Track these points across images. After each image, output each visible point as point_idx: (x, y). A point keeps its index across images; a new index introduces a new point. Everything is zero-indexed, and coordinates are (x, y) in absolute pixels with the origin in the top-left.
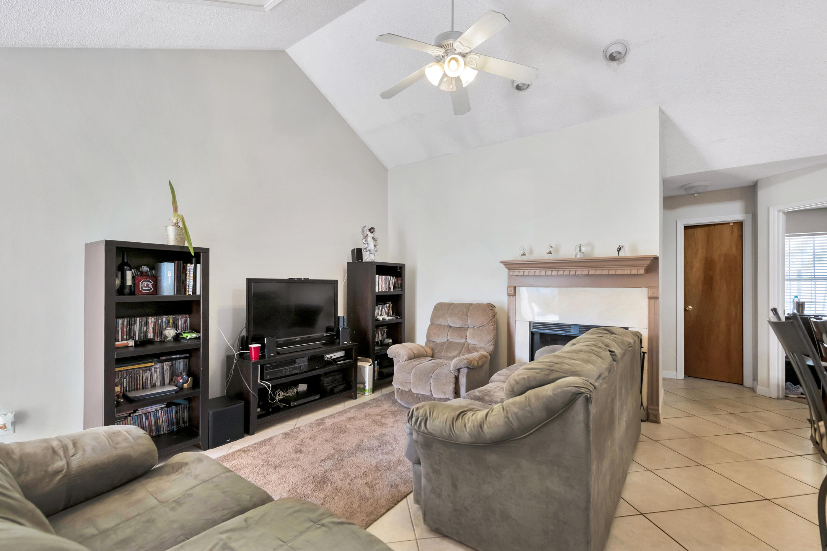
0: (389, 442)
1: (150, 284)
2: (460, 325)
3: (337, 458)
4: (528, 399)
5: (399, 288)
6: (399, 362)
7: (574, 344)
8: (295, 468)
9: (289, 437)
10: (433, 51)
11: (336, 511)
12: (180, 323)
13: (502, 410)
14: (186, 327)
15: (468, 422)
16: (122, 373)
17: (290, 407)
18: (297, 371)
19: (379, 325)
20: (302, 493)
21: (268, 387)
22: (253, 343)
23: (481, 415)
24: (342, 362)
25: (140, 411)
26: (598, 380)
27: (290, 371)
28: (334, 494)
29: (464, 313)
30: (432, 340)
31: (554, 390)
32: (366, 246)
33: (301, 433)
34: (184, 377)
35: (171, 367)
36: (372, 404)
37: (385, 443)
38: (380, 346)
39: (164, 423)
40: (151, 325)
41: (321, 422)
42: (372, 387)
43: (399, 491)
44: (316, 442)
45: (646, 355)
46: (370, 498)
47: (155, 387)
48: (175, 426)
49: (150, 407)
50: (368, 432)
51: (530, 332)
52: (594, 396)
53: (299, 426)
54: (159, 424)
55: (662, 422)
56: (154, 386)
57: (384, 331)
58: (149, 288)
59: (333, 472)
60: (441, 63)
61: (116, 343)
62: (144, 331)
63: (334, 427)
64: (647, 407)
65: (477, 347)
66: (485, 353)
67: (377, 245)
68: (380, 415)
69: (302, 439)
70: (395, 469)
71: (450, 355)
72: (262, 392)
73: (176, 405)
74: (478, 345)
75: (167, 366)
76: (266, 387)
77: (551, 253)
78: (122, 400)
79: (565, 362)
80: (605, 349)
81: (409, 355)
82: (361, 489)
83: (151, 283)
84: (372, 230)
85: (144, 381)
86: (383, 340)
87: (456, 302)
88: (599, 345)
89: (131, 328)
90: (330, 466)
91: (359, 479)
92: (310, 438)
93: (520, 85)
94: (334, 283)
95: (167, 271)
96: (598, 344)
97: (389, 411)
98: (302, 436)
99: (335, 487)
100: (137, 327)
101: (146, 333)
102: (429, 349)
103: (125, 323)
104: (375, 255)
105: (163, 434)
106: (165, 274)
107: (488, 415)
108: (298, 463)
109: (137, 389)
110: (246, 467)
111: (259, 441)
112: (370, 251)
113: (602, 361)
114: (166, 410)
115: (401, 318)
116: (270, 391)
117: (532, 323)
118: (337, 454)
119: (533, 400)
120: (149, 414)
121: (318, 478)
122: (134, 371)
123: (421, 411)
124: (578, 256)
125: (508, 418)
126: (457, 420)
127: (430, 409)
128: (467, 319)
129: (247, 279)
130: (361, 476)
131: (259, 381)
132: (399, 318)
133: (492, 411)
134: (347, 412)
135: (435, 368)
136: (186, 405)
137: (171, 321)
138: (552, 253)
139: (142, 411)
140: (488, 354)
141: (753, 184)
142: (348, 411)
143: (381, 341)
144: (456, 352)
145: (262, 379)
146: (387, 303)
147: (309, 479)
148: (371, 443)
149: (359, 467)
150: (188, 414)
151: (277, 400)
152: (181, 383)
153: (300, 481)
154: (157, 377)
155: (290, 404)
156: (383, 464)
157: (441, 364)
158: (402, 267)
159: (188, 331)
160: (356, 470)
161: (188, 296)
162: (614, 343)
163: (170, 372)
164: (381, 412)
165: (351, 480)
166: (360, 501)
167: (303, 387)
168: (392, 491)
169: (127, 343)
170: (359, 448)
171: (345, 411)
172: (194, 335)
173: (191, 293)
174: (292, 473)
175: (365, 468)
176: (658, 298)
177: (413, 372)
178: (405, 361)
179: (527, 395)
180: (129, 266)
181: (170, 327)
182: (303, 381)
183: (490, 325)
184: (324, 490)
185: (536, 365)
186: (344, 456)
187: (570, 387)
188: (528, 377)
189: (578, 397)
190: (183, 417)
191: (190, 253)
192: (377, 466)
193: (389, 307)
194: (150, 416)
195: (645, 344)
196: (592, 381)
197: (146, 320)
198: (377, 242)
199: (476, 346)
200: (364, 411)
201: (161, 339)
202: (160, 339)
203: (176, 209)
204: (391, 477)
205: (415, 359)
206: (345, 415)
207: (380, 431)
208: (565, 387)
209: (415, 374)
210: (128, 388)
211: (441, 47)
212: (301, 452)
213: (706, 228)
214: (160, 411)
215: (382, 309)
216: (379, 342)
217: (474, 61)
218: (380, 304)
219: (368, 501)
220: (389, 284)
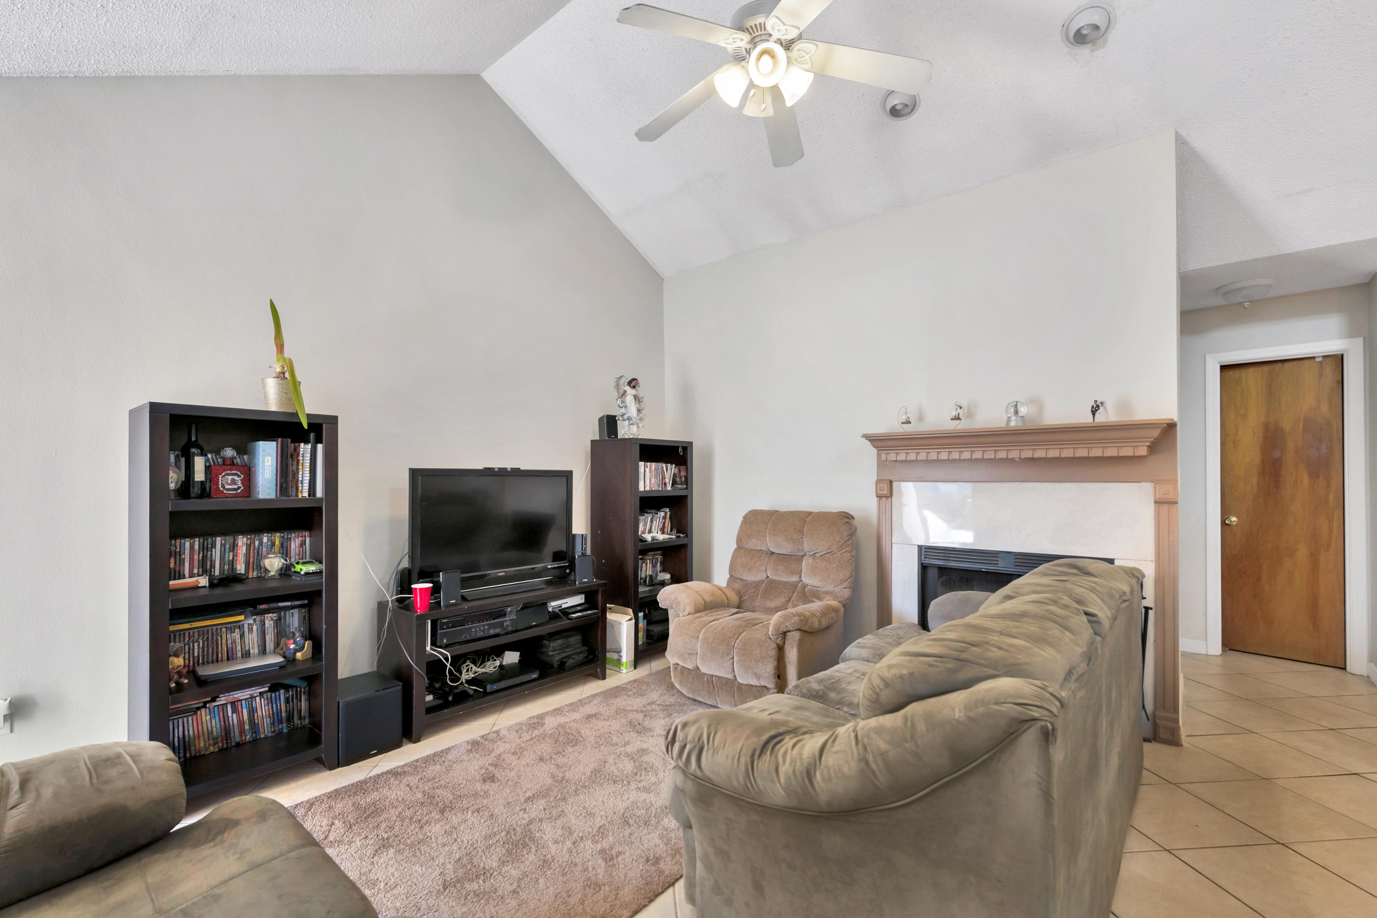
0: (652, 768)
1: (238, 479)
2: (789, 550)
3: (555, 795)
4: (909, 724)
5: (682, 484)
6: (678, 616)
7: (1009, 597)
8: (478, 812)
9: (477, 749)
10: (728, 39)
11: (538, 908)
12: (293, 546)
13: (853, 742)
14: (304, 554)
15: (784, 762)
16: (191, 633)
17: (486, 693)
18: (498, 631)
19: (646, 549)
20: (482, 865)
21: (444, 659)
22: (420, 581)
23: (812, 744)
24: (579, 614)
25: (223, 698)
26: (1066, 683)
27: (483, 631)
28: (539, 872)
29: (795, 529)
30: (739, 577)
31: (967, 708)
32: (623, 410)
33: (499, 743)
34: (298, 640)
35: (278, 622)
36: (631, 690)
37: (646, 769)
38: (649, 586)
39: (265, 720)
40: (242, 550)
41: (537, 722)
42: (633, 658)
43: (661, 872)
44: (523, 762)
45: (1151, 613)
46: (604, 885)
47: (250, 656)
48: (284, 725)
49: (240, 691)
50: (617, 745)
51: (920, 566)
52: (1059, 725)
53: (499, 728)
54: (256, 721)
55: (1184, 744)
56: (246, 655)
57: (657, 559)
58: (236, 487)
59: (544, 825)
60: (743, 63)
61: (171, 583)
62: (229, 560)
63: (559, 731)
64: (1154, 713)
65: (820, 591)
66: (834, 603)
67: (642, 410)
68: (642, 711)
69: (500, 755)
70: (658, 823)
71: (772, 604)
72: (435, 668)
73: (287, 687)
74: (822, 588)
75: (269, 621)
76: (441, 659)
77: (958, 419)
78: (186, 681)
79: (993, 642)
80: (1078, 609)
81: (695, 604)
82: (590, 863)
83: (239, 476)
84: (634, 383)
85: (230, 646)
86: (654, 575)
87: (782, 509)
88: (1063, 602)
89: (207, 556)
90: (540, 811)
91: (589, 842)
92: (514, 754)
93: (898, 107)
94: (567, 476)
95: (264, 456)
96: (1062, 599)
97: (658, 705)
98: (501, 747)
99: (542, 857)
100: (216, 554)
101: (232, 563)
102: (734, 593)
103: (197, 547)
104: (638, 427)
105: (264, 738)
106: (261, 461)
107: (826, 751)
108: (485, 802)
109: (217, 661)
110: (393, 807)
111: (425, 755)
112: (629, 419)
113: (1072, 637)
114: (269, 696)
115: (687, 536)
116: (448, 665)
117: (923, 548)
118: (557, 787)
119: (921, 727)
120: (239, 704)
121: (515, 835)
122: (212, 629)
123: (692, 731)
124: (1013, 424)
125: (867, 763)
126: (761, 757)
127: (709, 727)
128: (801, 540)
129: (410, 469)
130: (594, 836)
131: (428, 648)
132: (683, 537)
133: (834, 741)
134: (585, 703)
135: (741, 630)
136: (304, 688)
137: (277, 542)
138: (960, 419)
139: (225, 698)
140: (841, 604)
141: (1367, 281)
142: (588, 701)
143: (651, 576)
144: (782, 600)
145: (433, 643)
146: (662, 510)
147: (499, 836)
148: (621, 766)
149: (591, 815)
150: (307, 704)
151: (464, 681)
152: (292, 651)
153: (482, 839)
154: (252, 640)
155: (485, 689)
156: (636, 811)
157: (753, 622)
158: (687, 447)
159: (308, 560)
160: (586, 823)
161: (300, 499)
162: (1093, 596)
163: (276, 631)
164: (644, 706)
165: (574, 844)
166: (585, 889)
167: (512, 658)
168: (647, 870)
169: (197, 581)
170: (598, 776)
171: (581, 703)
172: (312, 568)
173: (306, 494)
174: (471, 822)
175: (603, 818)
176: (1176, 503)
177: (701, 636)
178: (689, 614)
179: (909, 715)
180: (199, 448)
181: (274, 553)
182: (512, 647)
183: (843, 551)
184: (523, 862)
185: (928, 646)
186: (568, 792)
187: (1005, 705)
188: (911, 674)
189: (1024, 728)
190: (299, 709)
191: (301, 424)
192: (626, 814)
193: (664, 518)
194: (240, 707)
195: (1149, 591)
196: (1054, 688)
197: (232, 540)
198: (643, 404)
199: (819, 589)
200: (615, 702)
201: (259, 574)
202: (257, 573)
203: (280, 348)
204: (649, 841)
205: (706, 612)
206: (581, 710)
207: (639, 743)
208: (993, 704)
209: (706, 639)
210: (201, 658)
211: (743, 31)
212: (493, 781)
213: (1266, 368)
214: (258, 699)
215: (652, 521)
216: (648, 579)
217: (807, 57)
218: (648, 513)
219: (600, 890)
220: (664, 478)
